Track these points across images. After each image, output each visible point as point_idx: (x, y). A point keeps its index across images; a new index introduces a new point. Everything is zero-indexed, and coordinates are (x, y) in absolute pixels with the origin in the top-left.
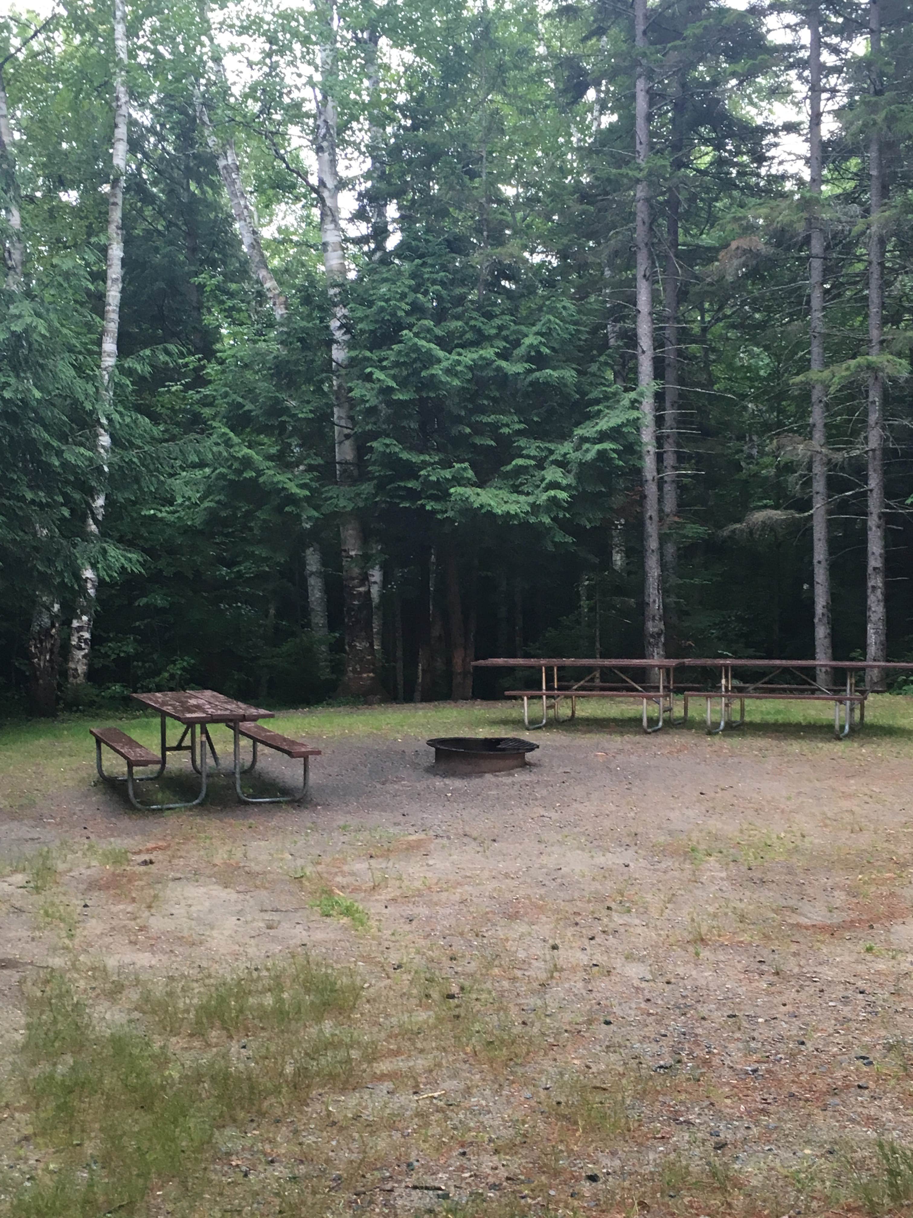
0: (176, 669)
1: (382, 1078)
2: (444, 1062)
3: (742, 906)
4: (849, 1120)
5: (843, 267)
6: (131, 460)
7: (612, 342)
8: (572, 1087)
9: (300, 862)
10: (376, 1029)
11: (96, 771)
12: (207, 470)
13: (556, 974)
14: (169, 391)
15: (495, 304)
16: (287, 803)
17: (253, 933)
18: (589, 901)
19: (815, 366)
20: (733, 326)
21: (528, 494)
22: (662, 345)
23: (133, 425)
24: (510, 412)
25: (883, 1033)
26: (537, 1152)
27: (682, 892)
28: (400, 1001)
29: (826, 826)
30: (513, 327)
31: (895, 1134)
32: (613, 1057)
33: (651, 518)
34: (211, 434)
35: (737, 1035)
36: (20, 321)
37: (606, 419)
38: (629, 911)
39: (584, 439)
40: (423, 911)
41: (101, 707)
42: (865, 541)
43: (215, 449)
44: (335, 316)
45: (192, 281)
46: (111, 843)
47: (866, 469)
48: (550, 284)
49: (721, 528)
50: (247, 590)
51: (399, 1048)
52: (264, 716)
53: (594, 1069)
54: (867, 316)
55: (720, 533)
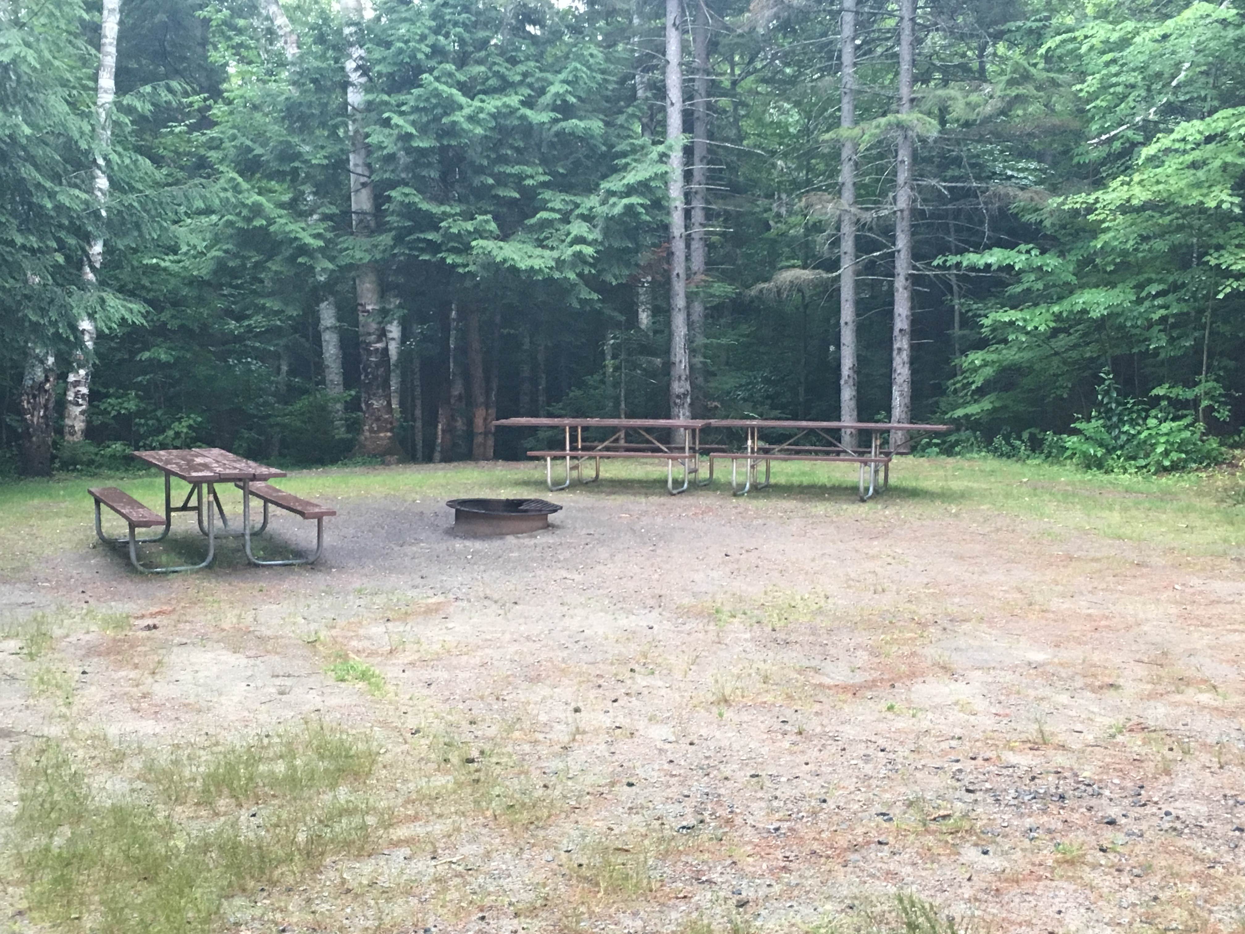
0: (182, 427)
1: (397, 844)
2: (463, 826)
3: (767, 666)
4: (868, 876)
5: (874, 22)
6: (131, 205)
7: (640, 93)
8: (593, 849)
9: (313, 626)
10: (393, 794)
11: (95, 533)
12: (214, 218)
13: (578, 737)
14: (172, 132)
15: (518, 49)
16: (300, 565)
17: (263, 699)
18: (612, 664)
19: (846, 124)
20: (764, 81)
21: (552, 249)
22: (691, 98)
23: (132, 166)
24: (534, 163)
25: (903, 789)
26: (558, 915)
27: (706, 654)
28: (417, 766)
29: (849, 587)
30: (538, 74)
31: (914, 887)
32: (636, 819)
33: (678, 275)
34: (218, 179)
35: (760, 794)
36: (8, 50)
37: (633, 172)
38: (653, 673)
39: (611, 193)
40: (442, 675)
41: (100, 466)
42: (892, 303)
43: (222, 195)
44: (350, 56)
45: (197, 13)
46: (111, 608)
47: (894, 230)
48: (576, 30)
49: (748, 287)
50: (258, 344)
51: (417, 813)
52: (275, 475)
53: (616, 831)
54: (897, 74)
55: (747, 292)
